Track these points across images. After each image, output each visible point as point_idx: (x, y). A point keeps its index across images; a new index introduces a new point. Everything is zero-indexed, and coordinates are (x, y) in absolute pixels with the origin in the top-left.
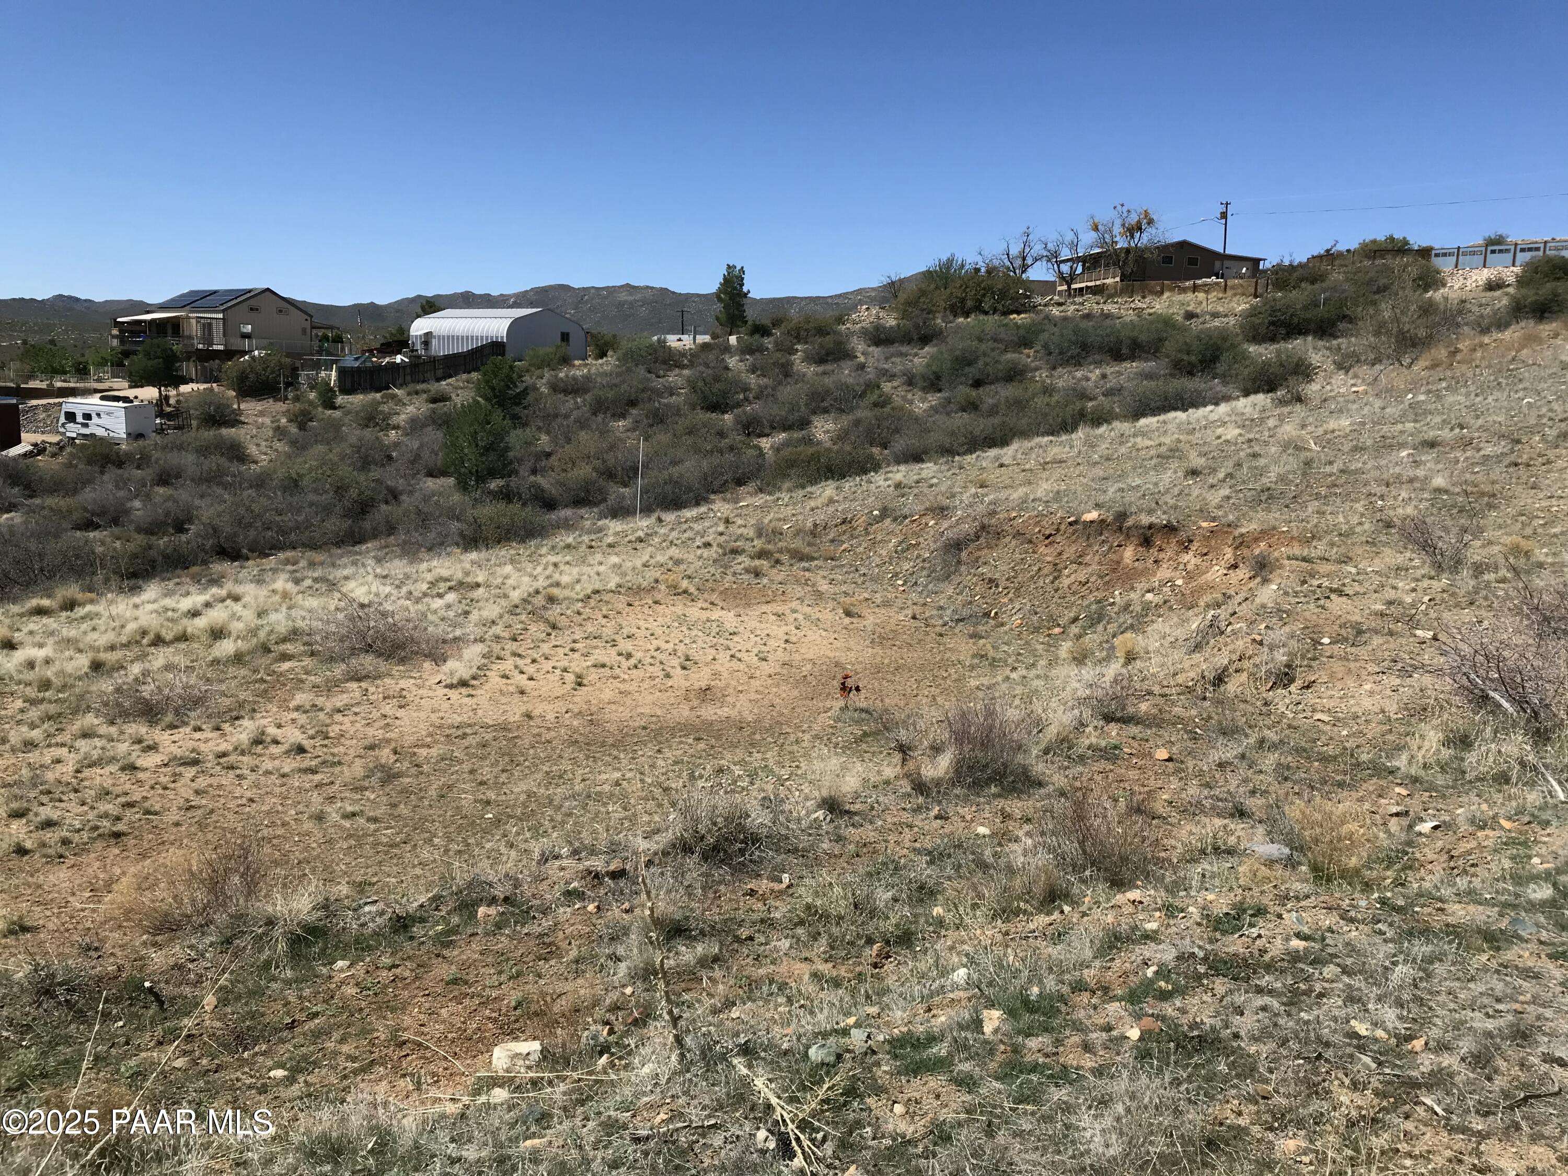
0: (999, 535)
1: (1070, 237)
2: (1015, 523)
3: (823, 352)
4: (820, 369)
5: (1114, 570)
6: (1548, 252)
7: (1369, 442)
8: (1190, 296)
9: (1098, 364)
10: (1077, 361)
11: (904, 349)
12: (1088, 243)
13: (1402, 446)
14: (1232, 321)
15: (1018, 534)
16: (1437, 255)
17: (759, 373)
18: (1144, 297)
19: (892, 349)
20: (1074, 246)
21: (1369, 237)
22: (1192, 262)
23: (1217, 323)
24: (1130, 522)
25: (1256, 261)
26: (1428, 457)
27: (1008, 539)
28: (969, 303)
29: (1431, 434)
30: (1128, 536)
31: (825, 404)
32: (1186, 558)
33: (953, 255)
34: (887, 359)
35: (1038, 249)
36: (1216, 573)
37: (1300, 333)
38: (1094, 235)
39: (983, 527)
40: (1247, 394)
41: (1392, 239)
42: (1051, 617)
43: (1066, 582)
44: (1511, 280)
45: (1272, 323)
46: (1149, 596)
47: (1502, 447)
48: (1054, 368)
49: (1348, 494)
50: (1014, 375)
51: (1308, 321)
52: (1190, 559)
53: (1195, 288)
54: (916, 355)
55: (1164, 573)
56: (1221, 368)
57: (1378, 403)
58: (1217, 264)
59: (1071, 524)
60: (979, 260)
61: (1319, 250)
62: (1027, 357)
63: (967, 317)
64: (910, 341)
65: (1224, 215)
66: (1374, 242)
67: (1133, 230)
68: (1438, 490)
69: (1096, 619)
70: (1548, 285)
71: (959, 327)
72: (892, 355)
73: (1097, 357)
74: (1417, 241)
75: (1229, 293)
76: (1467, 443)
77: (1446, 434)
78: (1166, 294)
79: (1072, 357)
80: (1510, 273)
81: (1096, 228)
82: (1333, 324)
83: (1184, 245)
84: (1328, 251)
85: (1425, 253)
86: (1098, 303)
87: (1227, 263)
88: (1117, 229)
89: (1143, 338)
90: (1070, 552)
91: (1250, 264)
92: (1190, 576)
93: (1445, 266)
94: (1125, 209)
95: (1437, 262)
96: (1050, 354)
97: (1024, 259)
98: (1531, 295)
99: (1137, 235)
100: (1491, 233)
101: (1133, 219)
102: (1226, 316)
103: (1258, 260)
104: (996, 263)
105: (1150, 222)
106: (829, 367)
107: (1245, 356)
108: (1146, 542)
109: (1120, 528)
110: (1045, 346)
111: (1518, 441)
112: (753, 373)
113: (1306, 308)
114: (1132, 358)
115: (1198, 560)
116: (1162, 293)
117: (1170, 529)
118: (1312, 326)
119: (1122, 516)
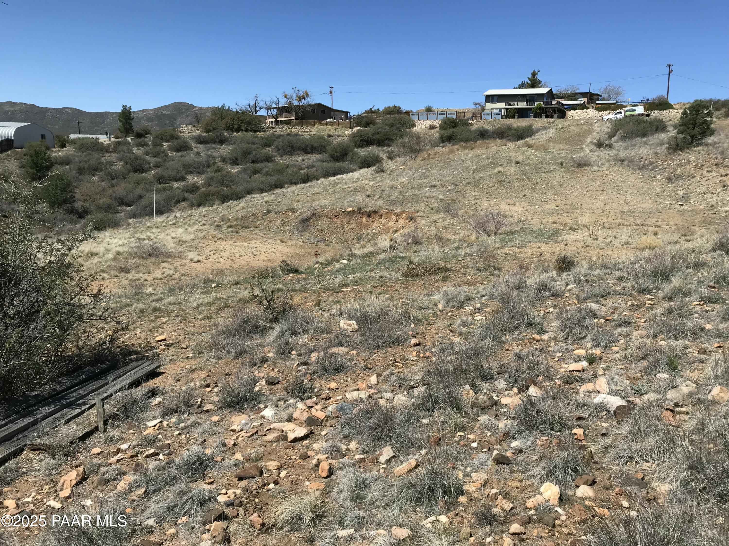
0: (320, 216)
1: (275, 100)
2: (324, 212)
3: (178, 147)
4: (179, 154)
5: (361, 225)
6: (448, 116)
7: (416, 186)
8: (325, 127)
9: (299, 155)
10: (291, 153)
11: (214, 146)
12: (283, 103)
13: (426, 187)
14: (346, 138)
15: (326, 216)
16: (412, 114)
17: (150, 155)
18: (307, 127)
19: (209, 146)
20: (277, 103)
21: (387, 106)
22: (323, 112)
23: (339, 139)
24: (363, 210)
25: (346, 113)
26: (434, 189)
27: (323, 218)
28: (236, 126)
29: (433, 183)
30: (363, 215)
31: (190, 170)
32: (381, 220)
33: (224, 104)
34: (208, 150)
35: (262, 104)
36: (391, 223)
37: (371, 144)
38: (285, 100)
39: (313, 214)
40: (360, 168)
41: (395, 106)
42: (345, 239)
43: (347, 229)
44: (437, 126)
45: (361, 140)
46: (374, 231)
47: (453, 187)
48: (282, 156)
49: (417, 201)
50: (268, 159)
51: (374, 140)
52: (382, 220)
53: (327, 124)
54: (220, 149)
55: (375, 225)
56: (349, 158)
57: (411, 173)
58: (332, 113)
59: (343, 212)
60: (236, 107)
61: (368, 108)
62: (269, 150)
63: (238, 132)
64: (215, 142)
65: (331, 92)
66: (389, 107)
67: (300, 98)
68: (441, 199)
69: (359, 239)
70: (451, 130)
71: (236, 136)
72: (210, 149)
73: (299, 152)
74: (405, 108)
75: (340, 126)
76: (443, 186)
77: (436, 183)
78: (316, 126)
79: (288, 152)
80: (437, 123)
81: (286, 97)
82: (383, 141)
83: (319, 105)
84: (371, 109)
85: (408, 113)
86: (289, 128)
87: (336, 113)
88: (295, 97)
89: (316, 145)
90: (345, 220)
91: (344, 114)
92: (384, 225)
93: (415, 118)
94: (297, 89)
95: (413, 117)
96: (279, 150)
97: (256, 108)
98: (446, 133)
99: (303, 101)
100: (427, 105)
101: (301, 94)
102: (343, 136)
103: (347, 112)
104: (244, 109)
105: (307, 95)
106: (184, 153)
107: (356, 154)
108: (369, 216)
109: (360, 213)
110: (277, 147)
111: (457, 185)
112: (147, 155)
113: (373, 135)
114: (312, 153)
115: (385, 220)
116: (314, 125)
117: (376, 212)
118: (376, 142)
119: (360, 209)
